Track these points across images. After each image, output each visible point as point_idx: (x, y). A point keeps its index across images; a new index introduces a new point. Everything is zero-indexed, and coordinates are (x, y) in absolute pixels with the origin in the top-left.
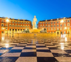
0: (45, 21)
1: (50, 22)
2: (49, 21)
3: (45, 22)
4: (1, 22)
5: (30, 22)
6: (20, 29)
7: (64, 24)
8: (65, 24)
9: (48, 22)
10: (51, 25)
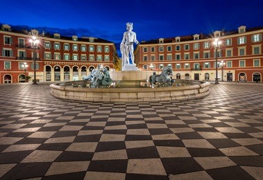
0: (157, 42)
1: (173, 46)
2: (171, 42)
3: (156, 45)
4: (17, 46)
5: (110, 46)
6: (71, 66)
7: (227, 49)
8: (231, 49)
9: (165, 46)
10: (177, 54)
